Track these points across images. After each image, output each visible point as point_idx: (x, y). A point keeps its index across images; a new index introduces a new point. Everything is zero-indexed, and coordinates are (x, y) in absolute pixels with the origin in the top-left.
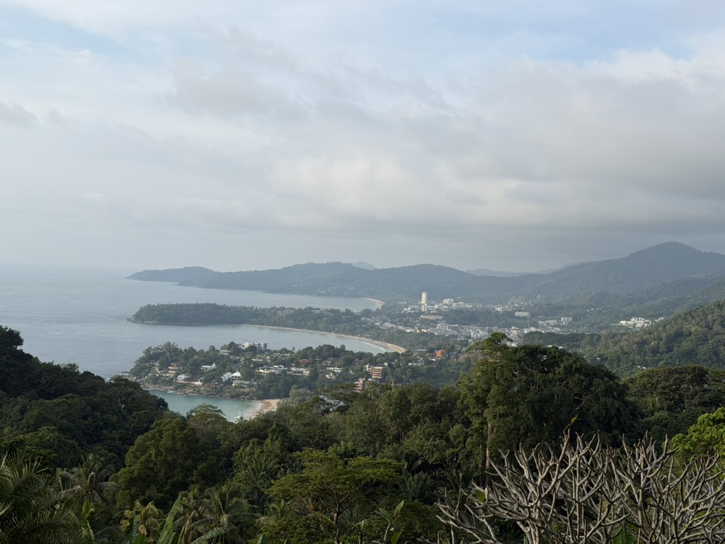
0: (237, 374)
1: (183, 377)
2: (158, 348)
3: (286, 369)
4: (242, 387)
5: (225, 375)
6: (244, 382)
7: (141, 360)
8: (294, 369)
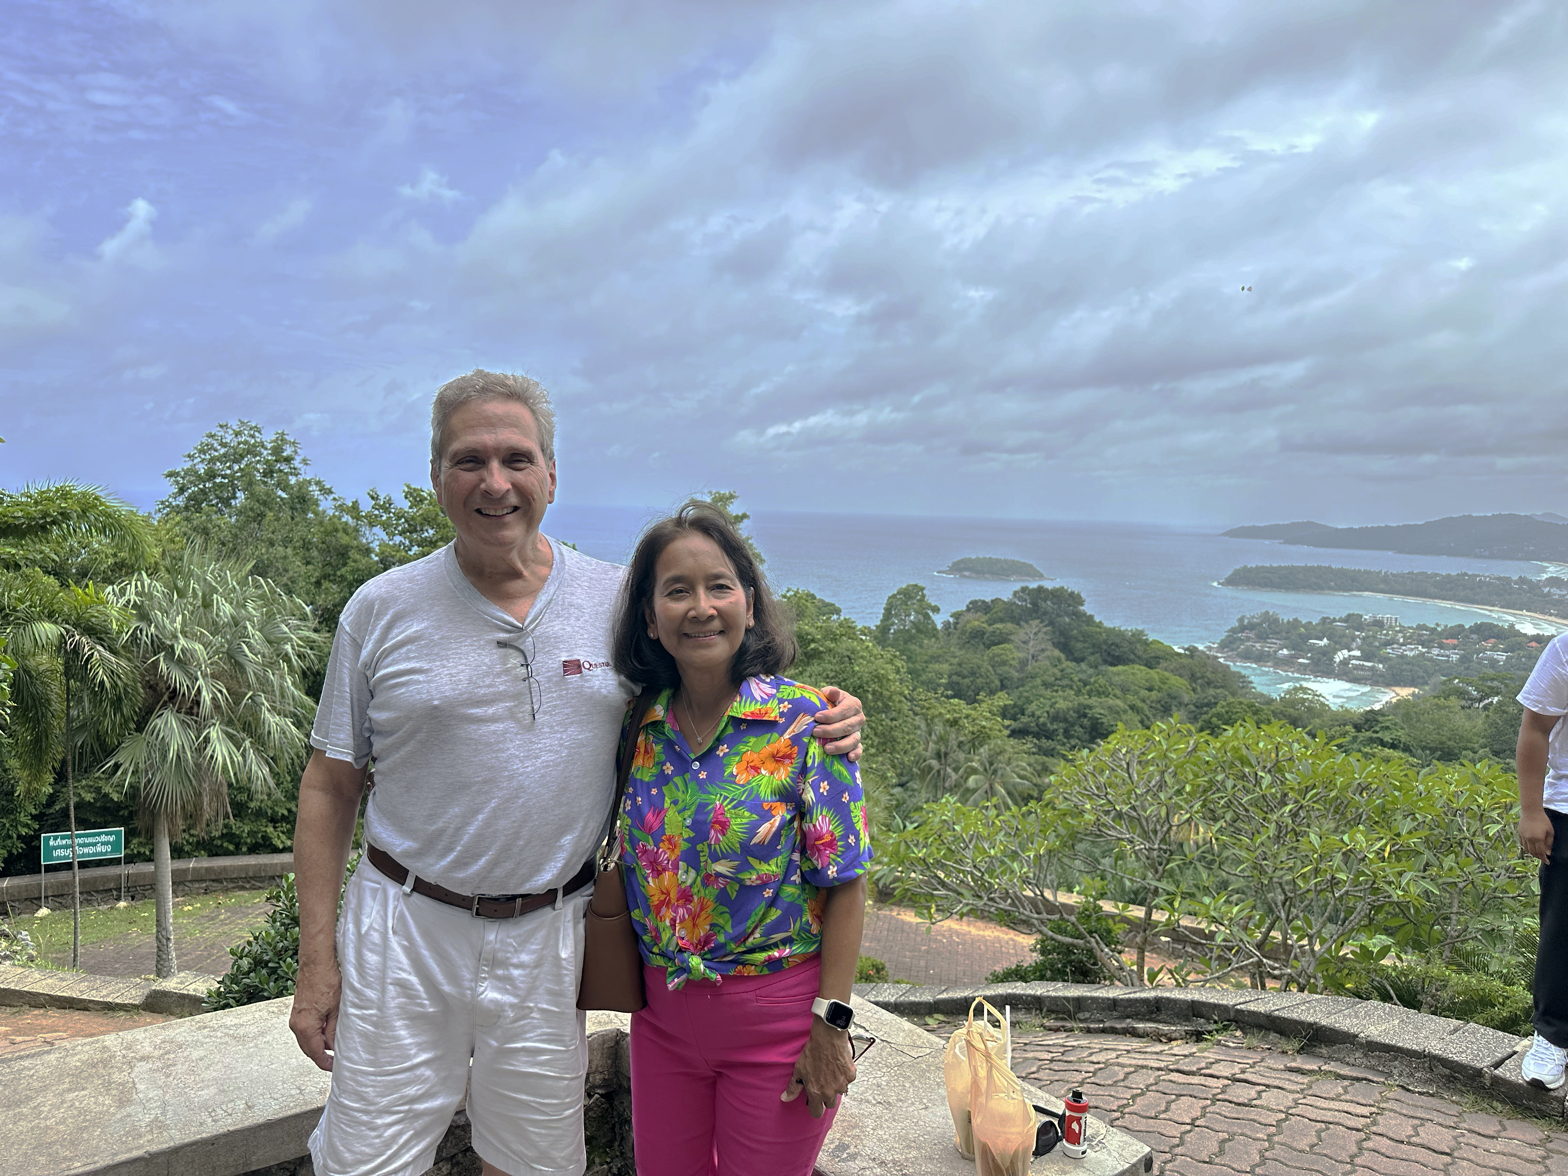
0: (1357, 653)
1: (1285, 652)
2: (1253, 617)
3: (1424, 650)
4: (1362, 670)
5: (1339, 653)
6: (1366, 664)
7: (1233, 631)
8: (1435, 651)
